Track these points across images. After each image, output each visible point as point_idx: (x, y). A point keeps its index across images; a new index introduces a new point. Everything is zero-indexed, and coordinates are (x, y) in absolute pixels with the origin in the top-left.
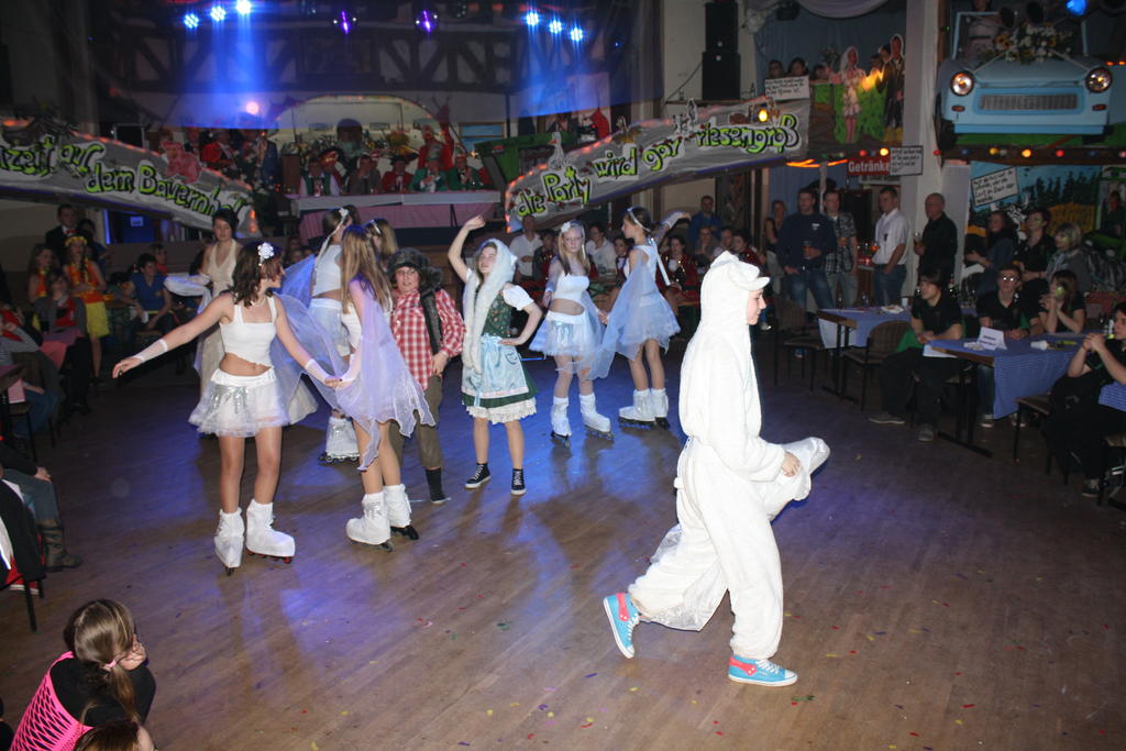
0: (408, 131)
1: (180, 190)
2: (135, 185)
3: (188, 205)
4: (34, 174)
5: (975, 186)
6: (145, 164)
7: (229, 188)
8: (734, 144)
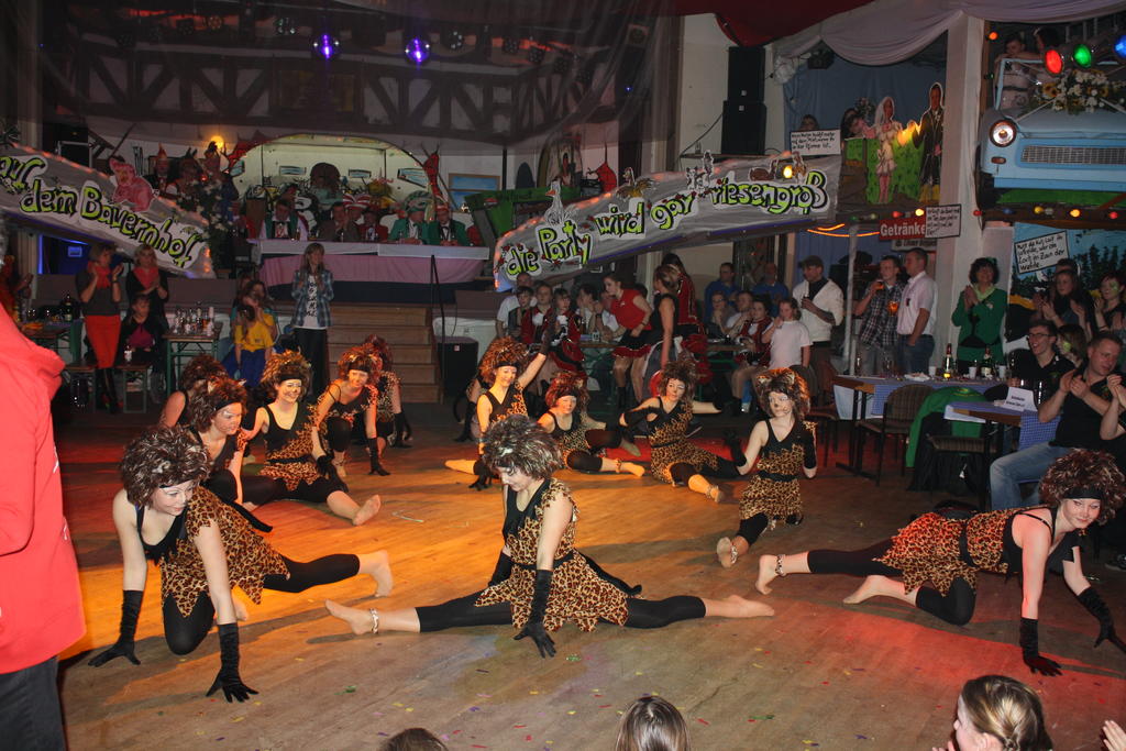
0: (392, 182)
1: (127, 218)
2: (78, 207)
3: (135, 236)
5: (1019, 250)
6: (90, 185)
7: (182, 220)
8: (754, 202)
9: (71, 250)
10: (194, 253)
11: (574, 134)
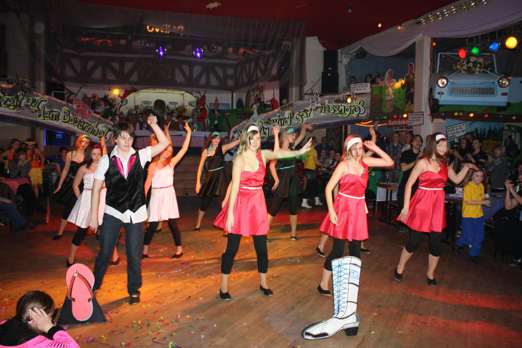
0: (186, 106)
1: (80, 122)
2: (60, 117)
3: (83, 129)
4: (13, 109)
5: (448, 130)
6: (65, 109)
7: (103, 122)
8: (336, 112)
9: (57, 135)
10: (108, 136)
11: (260, 87)
